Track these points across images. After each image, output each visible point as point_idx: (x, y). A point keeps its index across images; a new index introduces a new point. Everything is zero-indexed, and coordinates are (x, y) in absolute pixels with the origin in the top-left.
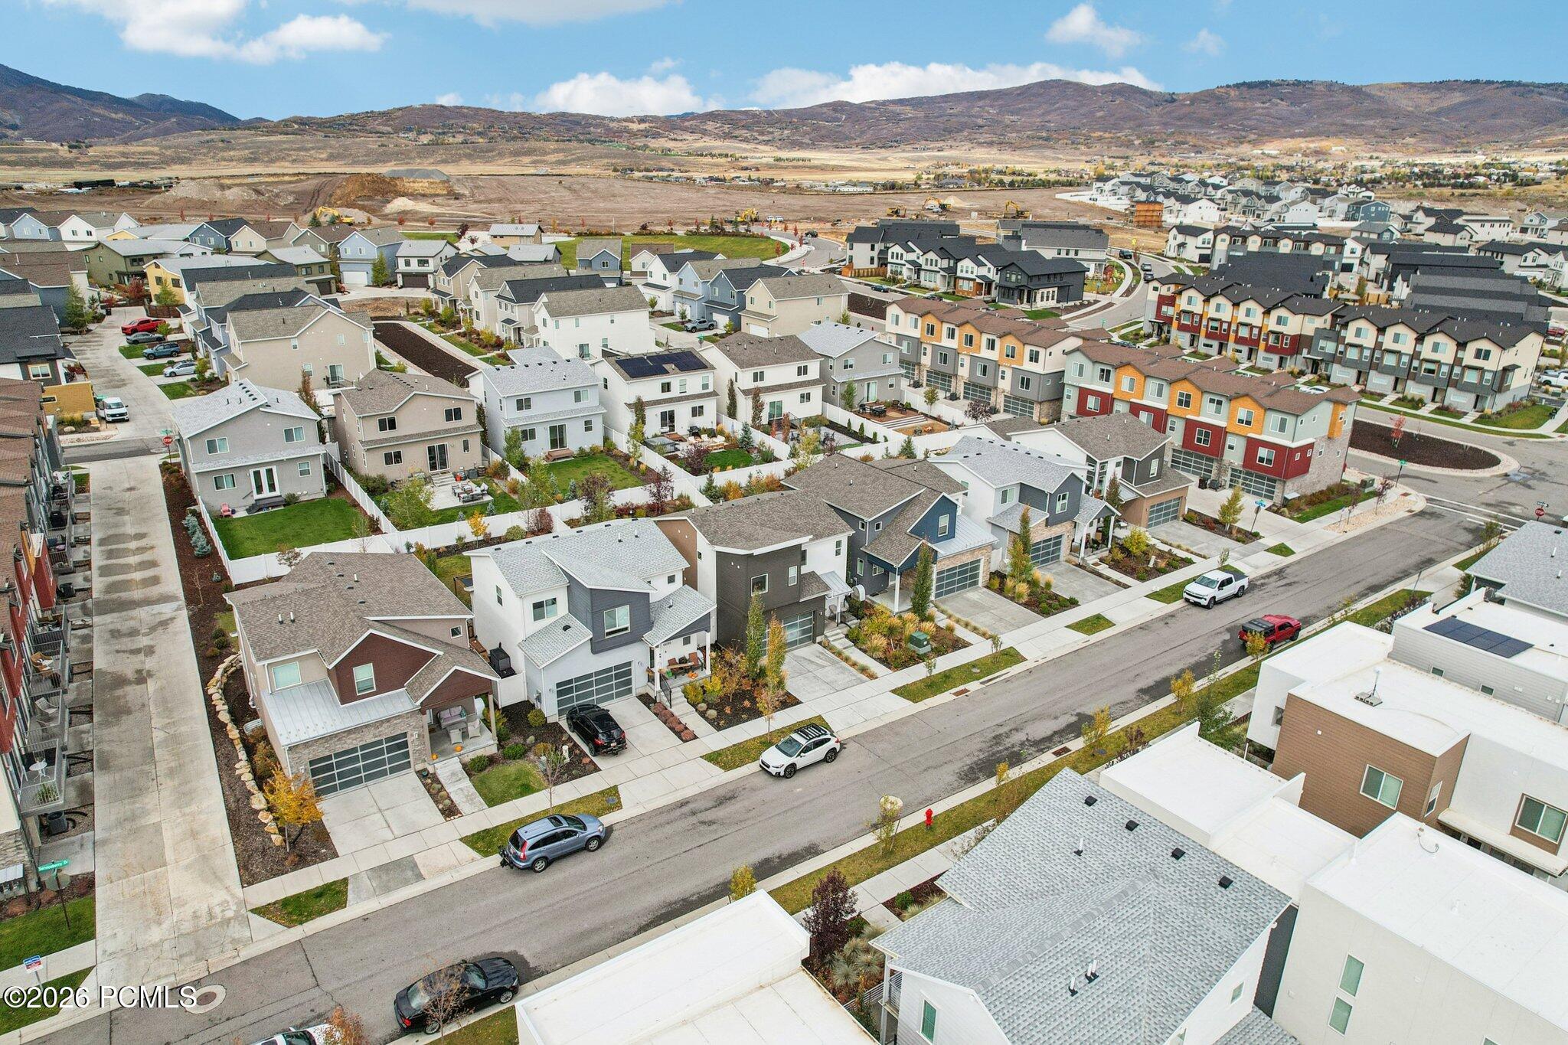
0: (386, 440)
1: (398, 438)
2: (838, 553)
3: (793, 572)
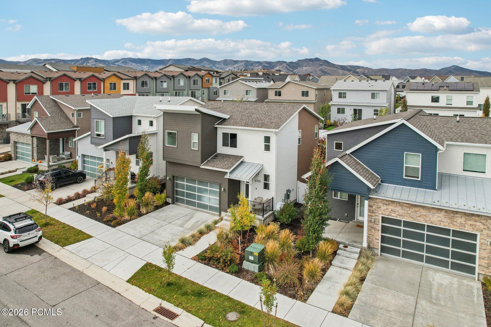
1: (281, 100)
2: (267, 148)
3: (195, 138)
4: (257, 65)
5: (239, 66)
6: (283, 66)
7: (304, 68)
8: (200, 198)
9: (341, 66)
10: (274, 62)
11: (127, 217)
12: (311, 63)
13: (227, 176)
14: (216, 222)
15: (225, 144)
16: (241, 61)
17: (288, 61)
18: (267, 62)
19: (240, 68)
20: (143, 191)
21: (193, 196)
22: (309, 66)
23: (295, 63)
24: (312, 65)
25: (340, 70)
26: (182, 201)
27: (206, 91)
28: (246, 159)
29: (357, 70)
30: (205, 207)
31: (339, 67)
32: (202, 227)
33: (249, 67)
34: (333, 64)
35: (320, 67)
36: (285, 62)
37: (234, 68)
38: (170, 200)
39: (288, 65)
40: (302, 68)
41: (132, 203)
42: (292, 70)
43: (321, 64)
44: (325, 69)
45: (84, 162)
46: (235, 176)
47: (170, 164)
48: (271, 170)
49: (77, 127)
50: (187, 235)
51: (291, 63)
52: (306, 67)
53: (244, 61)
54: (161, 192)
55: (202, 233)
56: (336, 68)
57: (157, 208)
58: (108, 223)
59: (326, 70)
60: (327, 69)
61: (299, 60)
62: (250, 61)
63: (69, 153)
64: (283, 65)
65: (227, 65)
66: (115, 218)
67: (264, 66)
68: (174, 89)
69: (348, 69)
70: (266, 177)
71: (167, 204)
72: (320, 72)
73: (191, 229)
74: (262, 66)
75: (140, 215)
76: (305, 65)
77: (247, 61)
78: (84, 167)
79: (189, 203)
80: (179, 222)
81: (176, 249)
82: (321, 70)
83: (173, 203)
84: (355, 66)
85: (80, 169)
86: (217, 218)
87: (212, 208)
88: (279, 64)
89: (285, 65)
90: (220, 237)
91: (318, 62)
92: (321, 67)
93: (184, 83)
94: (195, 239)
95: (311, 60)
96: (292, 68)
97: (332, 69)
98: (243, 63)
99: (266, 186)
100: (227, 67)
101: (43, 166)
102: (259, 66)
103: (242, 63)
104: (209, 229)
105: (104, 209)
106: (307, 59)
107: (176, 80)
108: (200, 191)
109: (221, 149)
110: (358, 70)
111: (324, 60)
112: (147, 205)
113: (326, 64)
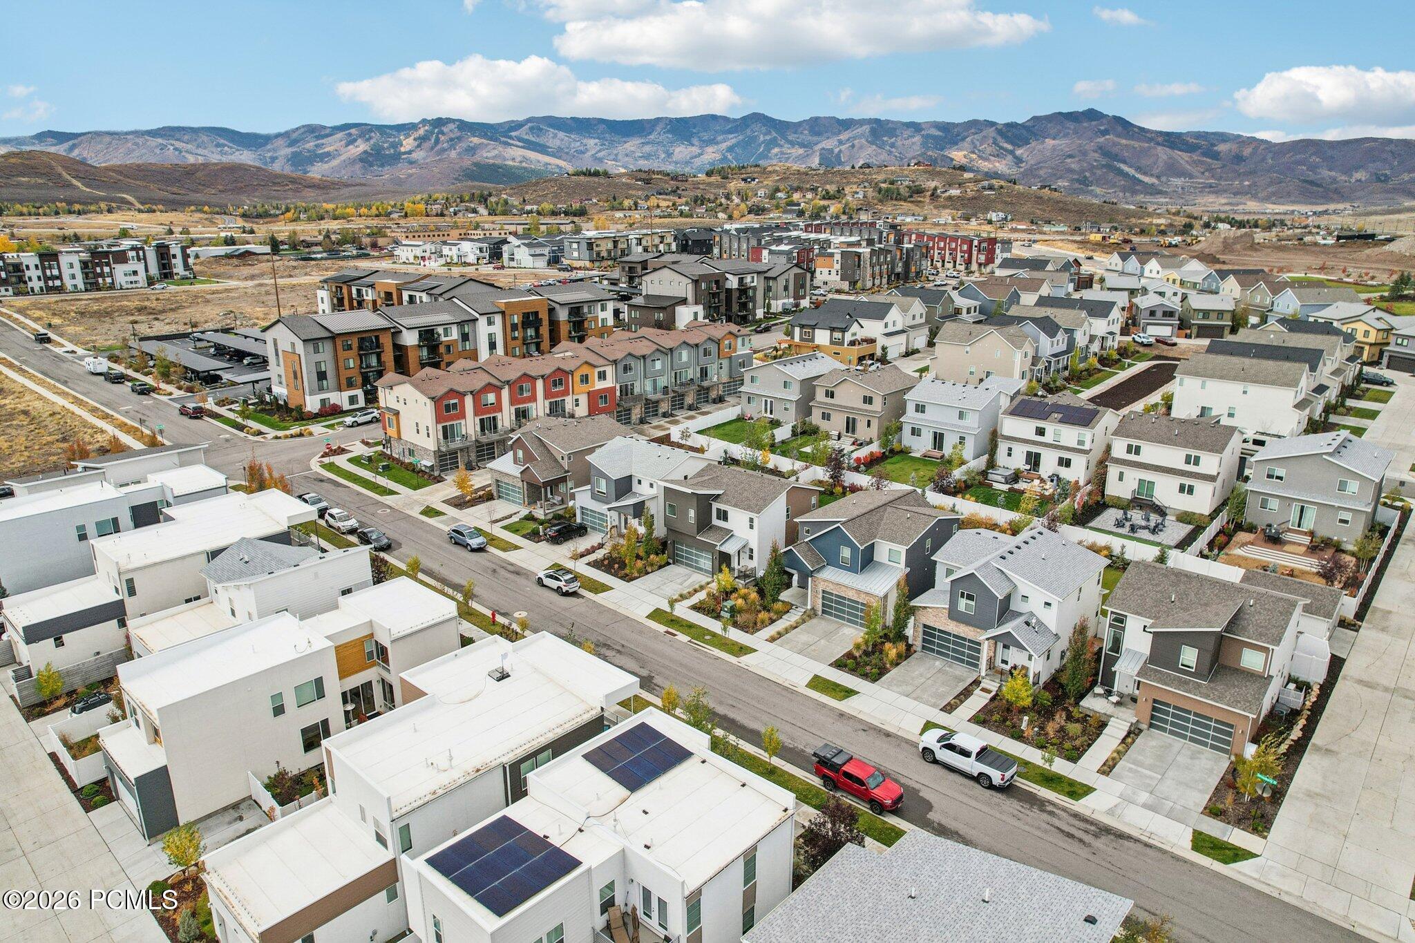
0: (826, 404)
1: (834, 405)
2: (751, 527)
3: (692, 513)
4: (907, 133)
5: (855, 138)
6: (985, 137)
7: (1050, 142)
8: (697, 562)
9: (1168, 134)
10: (958, 125)
11: (636, 575)
12: (1071, 125)
13: (718, 548)
14: (708, 583)
15: (719, 518)
16: (861, 122)
17: (1001, 119)
18: (937, 125)
19: (856, 142)
20: (648, 554)
21: (691, 560)
22: (1066, 136)
23: (1023, 126)
24: (1076, 132)
25: (1160, 148)
26: (682, 563)
27: (725, 363)
28: (735, 533)
29: (1216, 148)
30: (701, 569)
31: (1160, 139)
32: (697, 586)
33: (885, 139)
34: (1142, 129)
35: (1098, 140)
36: (992, 124)
37: (841, 142)
38: (671, 561)
39: (1000, 132)
40: (1043, 142)
41: (640, 564)
42: (1010, 147)
43: (1102, 128)
44: (1115, 144)
45: (583, 513)
46: (723, 549)
47: (670, 530)
48: (754, 545)
49: (568, 472)
50: (685, 592)
51: (1011, 126)
52: (1054, 139)
53: (870, 121)
54: (664, 553)
55: (696, 591)
56: (1151, 140)
57: (661, 567)
58: (622, 578)
59: (1115, 150)
60: (1119, 144)
61: (1035, 119)
62: (888, 121)
63: (560, 498)
64: (984, 133)
65: (819, 134)
66: (627, 575)
67: (928, 136)
68: (672, 369)
69: (1187, 143)
70: (751, 550)
71: (668, 564)
72: (1096, 155)
73: (688, 587)
74: (923, 136)
75: (647, 573)
76: (1053, 131)
77: (877, 121)
78: (583, 519)
79: (687, 565)
80: (679, 581)
81: (676, 601)
82: (1101, 148)
83: (674, 563)
84: (1213, 133)
85: (579, 520)
86: (710, 580)
87: (706, 571)
88: (973, 131)
89: (991, 132)
90: (708, 594)
91: (1094, 123)
92: (1101, 140)
93: (689, 357)
94: (691, 595)
95: (1072, 117)
96: (1012, 144)
97: (1136, 144)
98: (866, 128)
99: (751, 557)
100: (819, 139)
101: (539, 513)
102: (913, 137)
103: (864, 127)
104: (702, 588)
105: (616, 566)
106: (1060, 113)
107: (676, 354)
108: (696, 555)
109: (715, 522)
110: (1222, 147)
111: (1115, 117)
112: (652, 565)
113: (1120, 129)
